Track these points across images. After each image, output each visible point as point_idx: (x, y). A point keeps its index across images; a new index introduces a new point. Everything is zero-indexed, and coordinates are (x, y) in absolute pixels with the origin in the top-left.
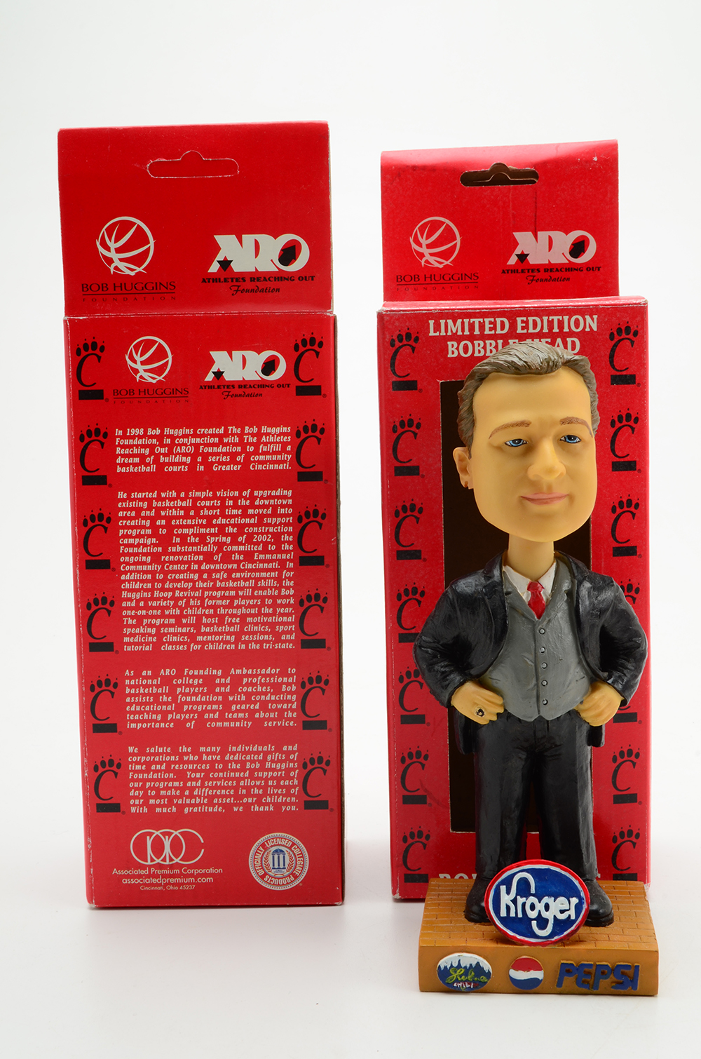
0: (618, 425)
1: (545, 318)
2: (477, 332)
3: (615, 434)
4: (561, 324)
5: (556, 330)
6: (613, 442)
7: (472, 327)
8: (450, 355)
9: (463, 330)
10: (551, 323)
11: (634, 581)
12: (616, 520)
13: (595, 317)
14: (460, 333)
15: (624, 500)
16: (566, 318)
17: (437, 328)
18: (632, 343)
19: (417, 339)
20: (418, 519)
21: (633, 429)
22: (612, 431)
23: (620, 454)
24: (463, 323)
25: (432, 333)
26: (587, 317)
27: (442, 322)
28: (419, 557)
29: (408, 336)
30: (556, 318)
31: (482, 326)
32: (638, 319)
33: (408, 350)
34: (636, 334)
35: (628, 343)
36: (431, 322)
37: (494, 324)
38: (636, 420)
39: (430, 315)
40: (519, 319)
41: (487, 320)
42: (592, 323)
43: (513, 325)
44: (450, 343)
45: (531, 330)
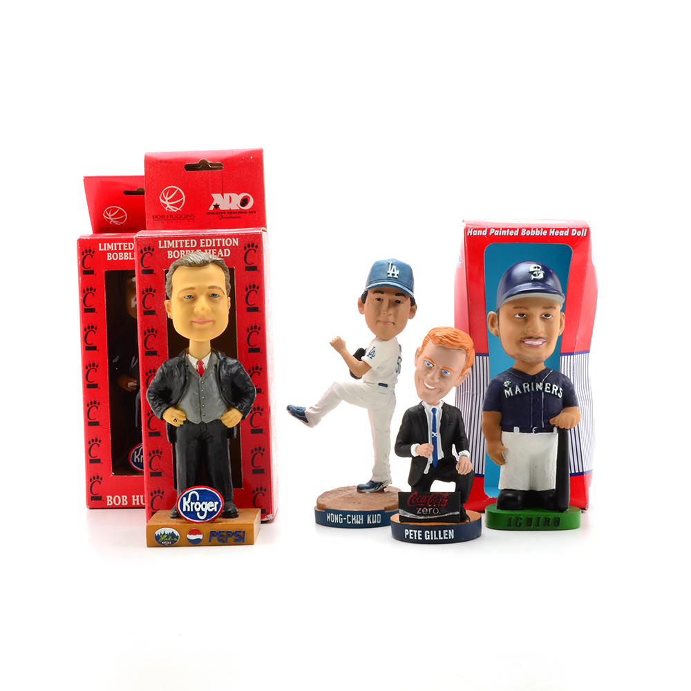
0: (249, 290)
1: (214, 240)
2: (181, 246)
3: (248, 294)
4: (221, 242)
5: (219, 245)
6: (247, 298)
7: (179, 244)
8: (169, 257)
9: (175, 245)
10: (216, 242)
11: (259, 365)
12: (249, 335)
13: (237, 239)
14: (173, 247)
15: (253, 326)
16: (223, 240)
17: (163, 245)
18: (255, 251)
19: (153, 250)
20: (155, 336)
21: (256, 292)
22: (246, 293)
23: (250, 304)
24: (175, 242)
25: (160, 247)
26: (233, 239)
27: (165, 241)
28: (156, 355)
29: (149, 248)
30: (219, 240)
31: (184, 243)
32: (258, 240)
33: (149, 255)
34: (257, 247)
35: (253, 251)
36: (160, 242)
37: (190, 242)
38: (258, 288)
39: (159, 238)
40: (201, 240)
41: (186, 241)
42: (236, 242)
43: (199, 243)
44: (169, 252)
45: (207, 246)
